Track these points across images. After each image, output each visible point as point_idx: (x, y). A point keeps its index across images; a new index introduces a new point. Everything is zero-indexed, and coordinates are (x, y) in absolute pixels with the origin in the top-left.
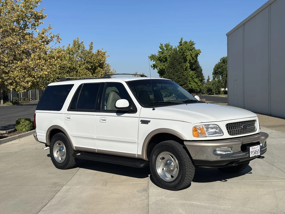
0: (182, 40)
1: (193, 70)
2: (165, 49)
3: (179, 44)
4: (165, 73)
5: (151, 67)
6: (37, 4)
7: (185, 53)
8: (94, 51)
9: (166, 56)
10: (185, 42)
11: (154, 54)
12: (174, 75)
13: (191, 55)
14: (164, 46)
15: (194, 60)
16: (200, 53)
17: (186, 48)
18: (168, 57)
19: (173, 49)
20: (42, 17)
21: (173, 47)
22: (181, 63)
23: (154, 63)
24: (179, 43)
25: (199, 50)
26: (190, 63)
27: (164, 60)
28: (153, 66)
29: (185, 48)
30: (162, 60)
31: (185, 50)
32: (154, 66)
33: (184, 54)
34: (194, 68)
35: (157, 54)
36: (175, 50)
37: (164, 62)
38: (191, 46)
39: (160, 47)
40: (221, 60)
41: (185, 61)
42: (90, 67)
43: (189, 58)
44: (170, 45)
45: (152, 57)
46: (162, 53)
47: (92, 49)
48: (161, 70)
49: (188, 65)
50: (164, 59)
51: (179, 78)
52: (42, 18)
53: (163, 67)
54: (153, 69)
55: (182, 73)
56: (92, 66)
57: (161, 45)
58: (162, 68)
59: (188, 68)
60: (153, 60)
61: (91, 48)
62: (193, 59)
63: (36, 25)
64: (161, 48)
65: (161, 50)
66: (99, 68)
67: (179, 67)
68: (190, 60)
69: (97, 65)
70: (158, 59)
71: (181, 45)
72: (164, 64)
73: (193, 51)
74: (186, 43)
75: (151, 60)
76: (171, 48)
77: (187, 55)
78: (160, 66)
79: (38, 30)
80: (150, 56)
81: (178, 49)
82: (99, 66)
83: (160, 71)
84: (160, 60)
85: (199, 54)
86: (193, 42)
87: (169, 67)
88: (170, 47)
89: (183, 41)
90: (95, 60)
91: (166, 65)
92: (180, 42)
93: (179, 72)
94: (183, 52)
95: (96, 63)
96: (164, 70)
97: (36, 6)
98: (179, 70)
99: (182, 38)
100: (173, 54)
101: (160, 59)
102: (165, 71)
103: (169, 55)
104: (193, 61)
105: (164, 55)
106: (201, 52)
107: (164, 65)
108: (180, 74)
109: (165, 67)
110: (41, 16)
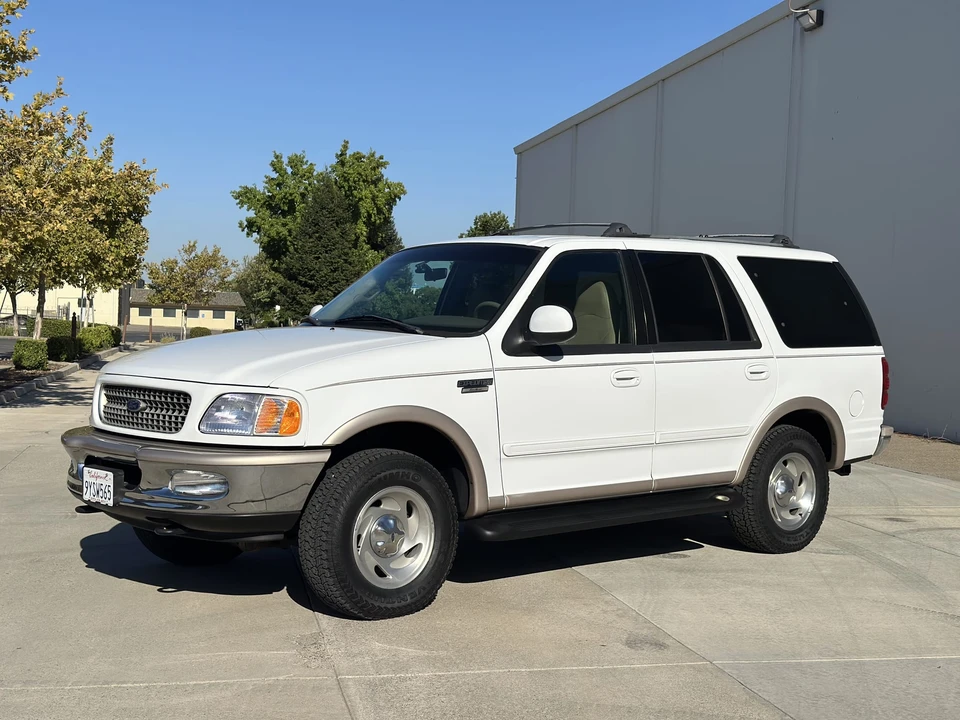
0: (345, 147)
1: (375, 247)
2: (289, 170)
3: (337, 160)
4: (287, 250)
5: (240, 226)
6: (14, 14)
7: (355, 192)
8: (117, 166)
9: (291, 195)
10: (354, 154)
11: (250, 186)
12: (318, 258)
13: (374, 198)
14: (285, 160)
15: (382, 217)
16: (402, 196)
17: (360, 174)
18: (298, 198)
19: (315, 173)
20: (25, 56)
21: (319, 169)
22: (342, 223)
23: (252, 214)
24: (337, 156)
25: (400, 185)
26: (368, 223)
27: (286, 208)
28: (246, 223)
29: (355, 177)
30: (278, 207)
31: (355, 182)
32: (251, 226)
33: (352, 195)
34: (379, 239)
35: (261, 187)
36: (324, 178)
37: (284, 214)
38: (374, 169)
39: (272, 165)
40: (476, 223)
41: (356, 216)
42: (104, 217)
43: (365, 207)
44: (305, 160)
45: (245, 196)
46: (279, 185)
47: (109, 159)
48: (273, 239)
49: (362, 229)
50: (284, 203)
51: (335, 270)
52: (24, 58)
53: (281, 229)
54: (248, 234)
55: (346, 254)
56: (109, 214)
57: (277, 157)
58: (278, 233)
59: (362, 238)
60: (246, 206)
61: (107, 156)
62: (380, 211)
63: (7, 78)
64: (276, 166)
65: (275, 175)
66: (129, 222)
67: (336, 234)
68: (370, 216)
69: (125, 211)
70: (264, 203)
71: (342, 163)
72: (283, 220)
73: (380, 185)
74: (358, 157)
75: (242, 203)
76: (310, 171)
77: (361, 199)
78: (272, 225)
79: (11, 96)
80: (238, 190)
81: (333, 176)
82: (129, 214)
83: (269, 242)
84: (269, 207)
85: (400, 199)
86: (381, 158)
87: (304, 233)
88: (305, 167)
89: (349, 152)
90: (119, 196)
91: (291, 225)
92: (341, 155)
93: (336, 252)
94: (350, 187)
95: (122, 203)
96: (285, 240)
97: (8, 21)
98: (334, 245)
99: (347, 142)
100: (318, 189)
101: (270, 205)
102: (289, 243)
103: (303, 195)
104: (377, 219)
105: (285, 190)
106: (405, 193)
107: (284, 225)
108: (340, 257)
109: (290, 231)
110: (23, 51)
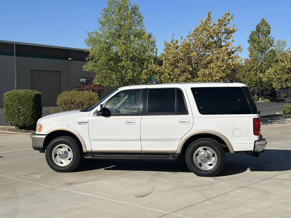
6: (229, 21)
52: (233, 32)
97: (229, 23)
110: (232, 30)
